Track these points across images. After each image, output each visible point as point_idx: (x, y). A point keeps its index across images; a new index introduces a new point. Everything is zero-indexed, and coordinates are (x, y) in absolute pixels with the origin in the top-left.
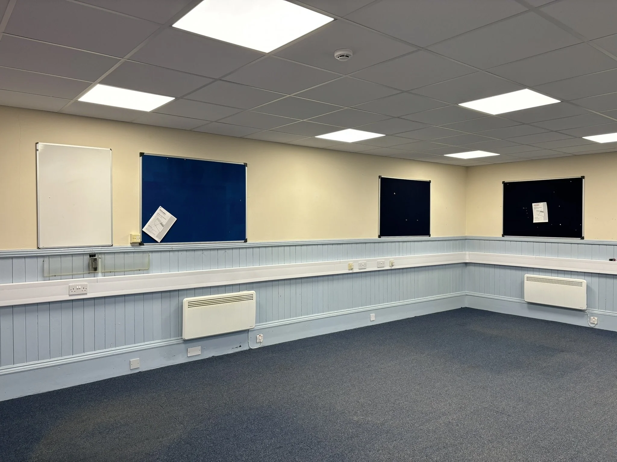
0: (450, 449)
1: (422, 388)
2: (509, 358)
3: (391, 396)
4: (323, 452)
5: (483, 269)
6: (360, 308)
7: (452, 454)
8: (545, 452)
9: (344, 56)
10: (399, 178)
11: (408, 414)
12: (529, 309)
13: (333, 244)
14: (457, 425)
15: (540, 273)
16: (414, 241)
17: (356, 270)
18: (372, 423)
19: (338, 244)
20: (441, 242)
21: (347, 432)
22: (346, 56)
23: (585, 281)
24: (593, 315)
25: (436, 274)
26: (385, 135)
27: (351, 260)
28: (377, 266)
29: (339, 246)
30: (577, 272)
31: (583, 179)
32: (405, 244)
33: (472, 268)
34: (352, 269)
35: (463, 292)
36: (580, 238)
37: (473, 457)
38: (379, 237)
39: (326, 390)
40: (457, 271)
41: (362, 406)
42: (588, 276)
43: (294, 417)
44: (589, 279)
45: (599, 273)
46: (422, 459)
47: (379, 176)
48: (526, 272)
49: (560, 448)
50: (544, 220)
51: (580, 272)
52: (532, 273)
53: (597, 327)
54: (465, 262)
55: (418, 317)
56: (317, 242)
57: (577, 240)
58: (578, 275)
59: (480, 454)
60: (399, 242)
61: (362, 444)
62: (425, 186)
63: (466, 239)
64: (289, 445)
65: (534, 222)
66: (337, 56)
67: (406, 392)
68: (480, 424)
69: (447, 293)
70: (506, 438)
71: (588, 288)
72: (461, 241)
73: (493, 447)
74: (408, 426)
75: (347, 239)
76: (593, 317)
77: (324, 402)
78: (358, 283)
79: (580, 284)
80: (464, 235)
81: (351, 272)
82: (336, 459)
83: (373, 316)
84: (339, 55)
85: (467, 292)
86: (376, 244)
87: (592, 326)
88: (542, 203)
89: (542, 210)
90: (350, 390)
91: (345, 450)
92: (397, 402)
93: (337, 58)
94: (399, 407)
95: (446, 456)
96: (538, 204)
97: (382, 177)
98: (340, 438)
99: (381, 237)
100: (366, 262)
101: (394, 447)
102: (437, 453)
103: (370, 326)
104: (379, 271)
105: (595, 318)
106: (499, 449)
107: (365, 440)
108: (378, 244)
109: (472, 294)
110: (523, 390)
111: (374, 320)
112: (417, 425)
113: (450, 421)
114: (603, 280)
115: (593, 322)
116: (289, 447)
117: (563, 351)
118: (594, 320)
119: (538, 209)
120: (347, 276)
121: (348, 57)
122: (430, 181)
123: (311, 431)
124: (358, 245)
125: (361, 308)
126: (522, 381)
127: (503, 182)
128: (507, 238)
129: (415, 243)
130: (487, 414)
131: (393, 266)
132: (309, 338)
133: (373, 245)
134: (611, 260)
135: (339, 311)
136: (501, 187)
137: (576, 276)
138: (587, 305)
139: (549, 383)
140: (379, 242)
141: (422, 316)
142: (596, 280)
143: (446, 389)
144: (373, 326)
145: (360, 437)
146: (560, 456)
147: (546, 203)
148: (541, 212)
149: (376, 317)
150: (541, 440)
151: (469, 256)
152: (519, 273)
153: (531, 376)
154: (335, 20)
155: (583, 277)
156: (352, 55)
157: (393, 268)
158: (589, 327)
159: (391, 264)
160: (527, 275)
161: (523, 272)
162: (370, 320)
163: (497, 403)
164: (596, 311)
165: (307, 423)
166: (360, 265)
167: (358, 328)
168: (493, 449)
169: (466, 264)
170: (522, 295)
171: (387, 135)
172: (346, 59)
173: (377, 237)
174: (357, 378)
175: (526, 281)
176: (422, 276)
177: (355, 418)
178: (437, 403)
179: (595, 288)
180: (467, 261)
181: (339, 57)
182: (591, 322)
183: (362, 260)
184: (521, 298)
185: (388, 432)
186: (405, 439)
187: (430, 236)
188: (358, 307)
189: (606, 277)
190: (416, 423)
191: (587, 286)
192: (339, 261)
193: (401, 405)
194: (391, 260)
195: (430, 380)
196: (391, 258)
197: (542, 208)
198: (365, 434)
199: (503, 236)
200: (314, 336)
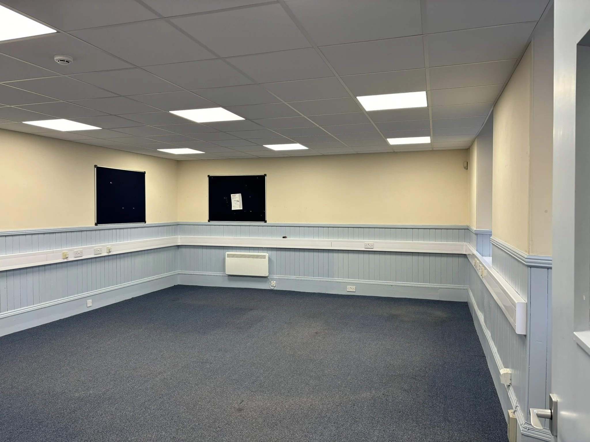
0: (165, 398)
1: (140, 356)
2: (212, 321)
3: (111, 369)
4: (46, 430)
5: (192, 250)
6: (75, 295)
7: (166, 401)
8: (236, 382)
9: (65, 61)
10: (115, 168)
11: (128, 380)
12: (229, 280)
13: (44, 234)
14: (171, 379)
15: (237, 251)
16: (131, 228)
17: (70, 259)
18: (94, 395)
19: (50, 233)
20: (156, 228)
21: (69, 408)
22: (66, 61)
23: (267, 254)
24: (273, 279)
25: (150, 257)
26: (101, 128)
27: (65, 249)
28: (94, 253)
29: (51, 235)
30: (262, 248)
31: (266, 177)
32: (122, 230)
33: (184, 250)
34: (67, 258)
35: (176, 271)
36: (264, 222)
37: (184, 399)
38: (96, 224)
39: (43, 377)
40: (170, 254)
41: (83, 383)
42: (269, 250)
43: (10, 408)
44: (270, 252)
45: (276, 247)
46: (142, 411)
47: (95, 165)
48: (227, 250)
49: (246, 378)
50: (240, 208)
51: (265, 248)
52: (231, 251)
53: (275, 289)
54: (178, 245)
55: (135, 298)
56: (25, 232)
57: (262, 223)
58: (263, 250)
59: (188, 396)
60: (116, 229)
61: (85, 414)
62: (140, 177)
63: (178, 225)
64: (6, 433)
65: (232, 209)
66: (57, 59)
67: (126, 363)
68: (189, 374)
69: (162, 274)
70: (209, 379)
71: (270, 260)
72: (173, 227)
73: (199, 388)
74: (129, 389)
75: (60, 227)
76: (272, 282)
77: (42, 388)
78: (73, 271)
79: (264, 257)
80: (176, 221)
81: (65, 260)
82: (60, 432)
83: (90, 302)
84: (59, 59)
85: (179, 271)
86: (93, 232)
87: (272, 288)
88: (238, 194)
89: (238, 200)
90: (69, 372)
91: (68, 423)
92: (118, 372)
93: (57, 62)
94: (120, 376)
95: (162, 404)
96: (235, 195)
97: (98, 166)
98: (63, 415)
99: (98, 225)
100: (82, 250)
101: (115, 409)
102: (154, 403)
103: (87, 312)
104: (96, 258)
105: (274, 282)
106: (203, 388)
107: (87, 410)
108: (94, 232)
109: (183, 273)
110: (222, 343)
111: (91, 305)
112: (137, 387)
113: (165, 377)
114: (279, 253)
115: (273, 285)
116: (7, 434)
117: (252, 310)
118: (274, 283)
119: (235, 199)
120: (61, 265)
121: (68, 62)
122: (145, 172)
123: (30, 416)
124: (73, 233)
125: (77, 295)
126: (222, 336)
127: (209, 176)
128: (213, 223)
129: (132, 229)
130: (195, 366)
131: (110, 252)
132: (17, 332)
133: (90, 232)
134: (284, 237)
135: (52, 301)
136: (207, 180)
137: (262, 251)
138: (269, 272)
139: (240, 334)
140: (95, 230)
141: (139, 297)
142: (274, 253)
143: (162, 353)
144: (90, 311)
145: (82, 409)
146: (245, 383)
147: (241, 194)
148: (237, 201)
149: (93, 302)
150: (233, 375)
151: (180, 240)
152: (221, 251)
153: (228, 331)
154: (58, 32)
155: (266, 251)
156: (72, 61)
157: (110, 254)
158: (270, 290)
159: (108, 251)
160: (227, 253)
161: (225, 251)
162: (87, 306)
163: (202, 356)
164: (275, 277)
165: (25, 410)
166: (76, 253)
167: (74, 316)
168: (198, 389)
169: (178, 247)
170: (224, 270)
171: (103, 128)
172: (67, 64)
173: (94, 225)
174: (76, 360)
175: (226, 258)
176: (138, 260)
177: (77, 395)
178: (154, 366)
179: (274, 259)
180: (179, 244)
181: (59, 61)
182: (272, 285)
183: (78, 248)
184: (224, 272)
185: (110, 399)
186: (126, 400)
187: (145, 223)
188: (74, 295)
189: (281, 250)
190: (135, 385)
191: (269, 257)
192: (52, 250)
193: (121, 375)
194: (108, 247)
195: (148, 349)
196: (109, 244)
197: (238, 198)
198: (88, 406)
199: (209, 221)
200: (23, 330)
